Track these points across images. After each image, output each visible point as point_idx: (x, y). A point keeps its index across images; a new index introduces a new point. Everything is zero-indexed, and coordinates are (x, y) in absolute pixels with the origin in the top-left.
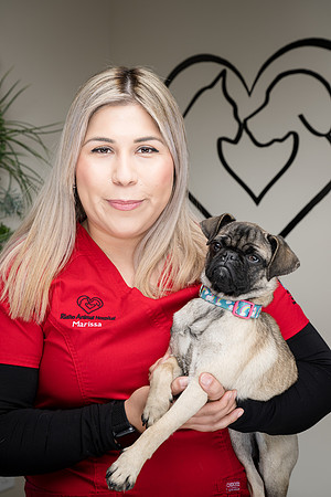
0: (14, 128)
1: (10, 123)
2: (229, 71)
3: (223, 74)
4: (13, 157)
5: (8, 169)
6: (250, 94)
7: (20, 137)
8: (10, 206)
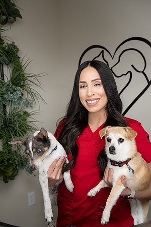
0: (28, 75)
1: (26, 74)
2: (105, 51)
3: (103, 52)
4: (28, 86)
5: (26, 90)
6: (113, 58)
7: (30, 79)
8: (28, 104)
